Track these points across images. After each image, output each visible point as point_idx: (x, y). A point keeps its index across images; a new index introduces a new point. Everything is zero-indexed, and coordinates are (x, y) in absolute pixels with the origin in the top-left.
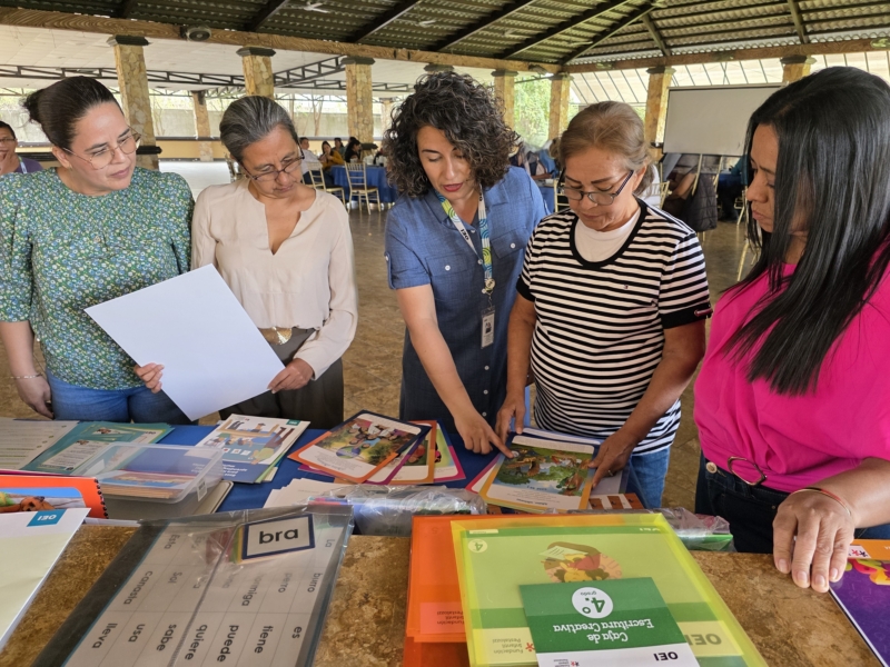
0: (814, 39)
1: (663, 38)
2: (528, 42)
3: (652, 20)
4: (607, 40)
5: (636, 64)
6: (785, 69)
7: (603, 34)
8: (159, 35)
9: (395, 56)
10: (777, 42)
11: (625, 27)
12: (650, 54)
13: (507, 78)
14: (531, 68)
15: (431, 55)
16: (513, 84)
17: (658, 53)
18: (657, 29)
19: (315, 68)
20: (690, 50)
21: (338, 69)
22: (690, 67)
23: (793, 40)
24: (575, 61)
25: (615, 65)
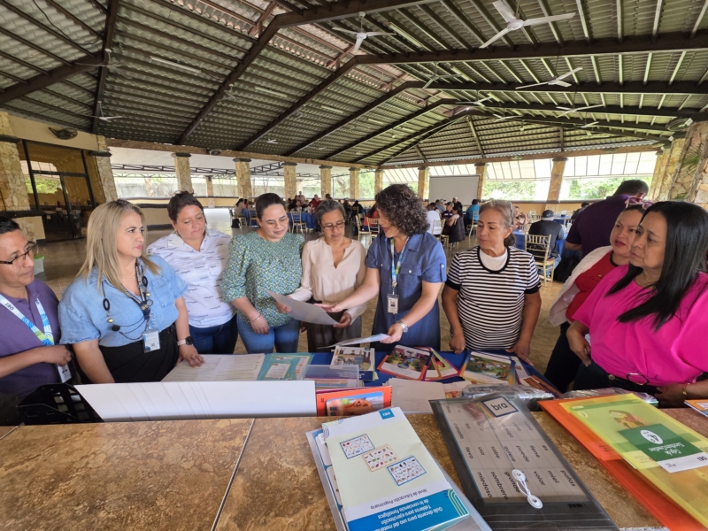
0: (488, 156)
1: (424, 155)
2: (365, 156)
3: (419, 148)
4: (399, 156)
5: (413, 166)
6: (477, 169)
7: (398, 153)
8: (196, 152)
9: (306, 162)
10: (472, 157)
11: (407, 151)
12: (418, 162)
13: (356, 172)
14: (366, 167)
15: (322, 162)
16: (358, 174)
17: (422, 161)
18: (421, 152)
19: (269, 167)
20: (435, 160)
21: (280, 167)
22: (436, 167)
23: (478, 157)
24: (385, 164)
25: (403, 166)
